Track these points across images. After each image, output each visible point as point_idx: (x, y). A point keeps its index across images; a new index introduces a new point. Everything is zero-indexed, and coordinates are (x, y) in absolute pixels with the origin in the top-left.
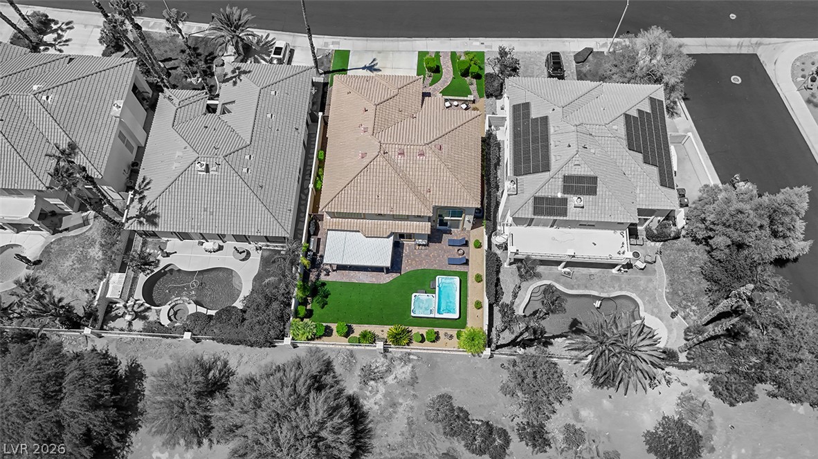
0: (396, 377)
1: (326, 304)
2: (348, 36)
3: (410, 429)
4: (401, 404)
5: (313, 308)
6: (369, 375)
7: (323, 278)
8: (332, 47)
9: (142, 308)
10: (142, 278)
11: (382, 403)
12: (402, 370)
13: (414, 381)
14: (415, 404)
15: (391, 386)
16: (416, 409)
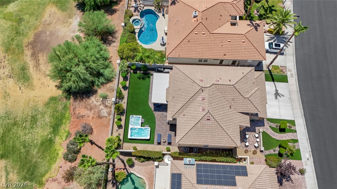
0: (102, 109)
1: (139, 79)
2: (298, 81)
3: (80, 117)
4: (91, 112)
5: (137, 74)
6: (105, 98)
8: (289, 74)
9: (139, 10)
10: (153, 8)
11: (92, 104)
12: (105, 111)
13: (100, 117)
14: (90, 118)
15: (99, 107)
16: (88, 119)
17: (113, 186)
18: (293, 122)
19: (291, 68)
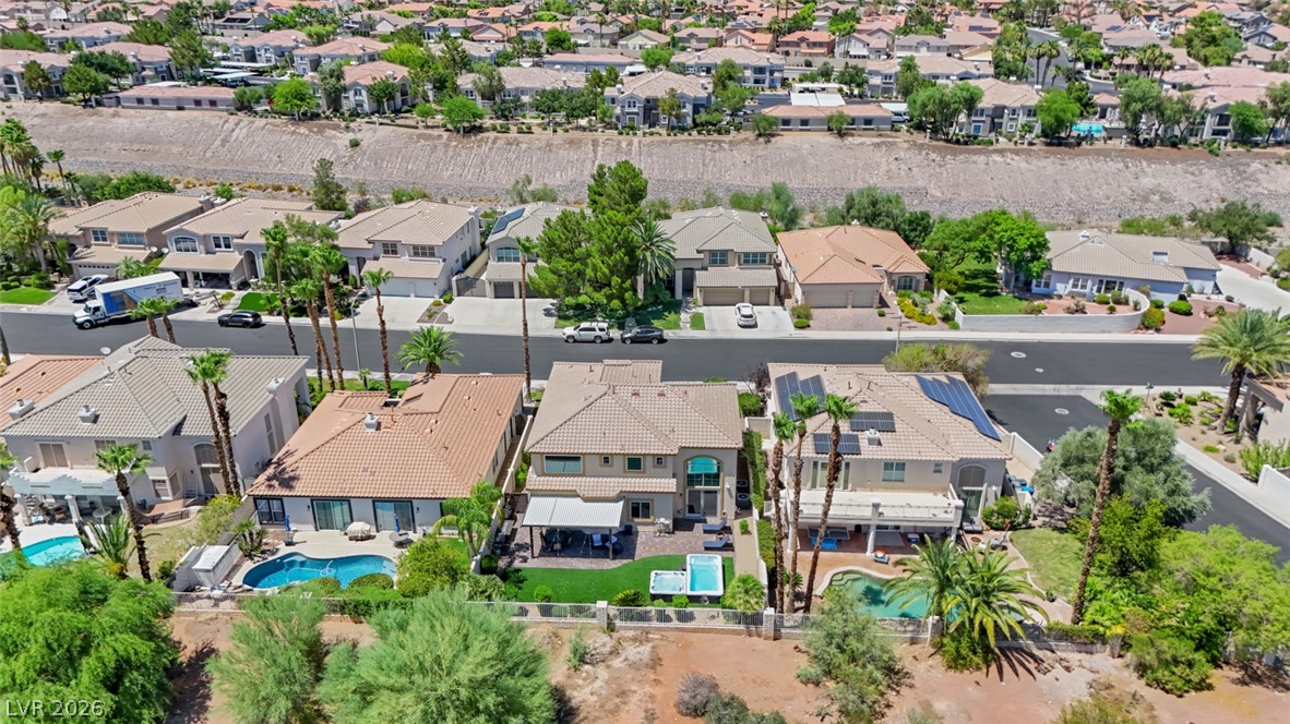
0: (626, 659)
4: (635, 692)
7: (517, 564)
10: (249, 565)
11: (604, 692)
12: (635, 650)
13: (655, 662)
14: (658, 691)
15: (619, 669)
16: (659, 698)
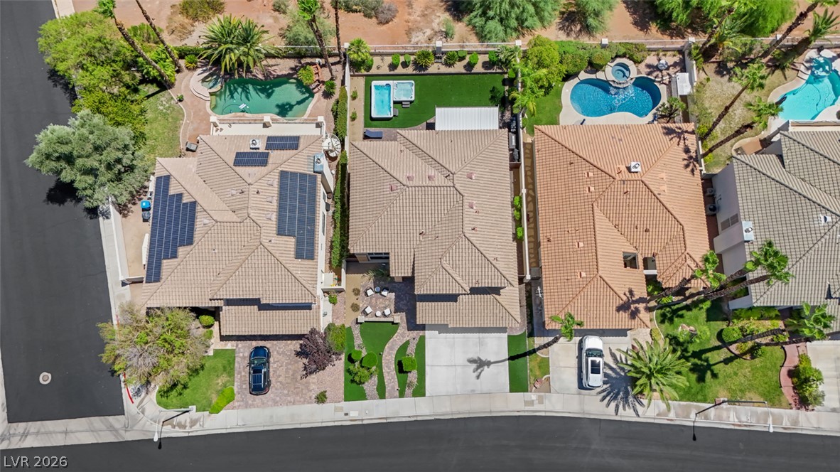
0: (424, 33)
1: (491, 91)
2: (516, 416)
4: (418, 16)
5: (503, 87)
6: (447, 35)
8: (532, 396)
11: (433, 17)
12: (419, 38)
13: (409, 32)
14: (407, 17)
15: (427, 28)
16: (406, 14)
17: (292, 69)
18: (420, 391)
19: (546, 402)
